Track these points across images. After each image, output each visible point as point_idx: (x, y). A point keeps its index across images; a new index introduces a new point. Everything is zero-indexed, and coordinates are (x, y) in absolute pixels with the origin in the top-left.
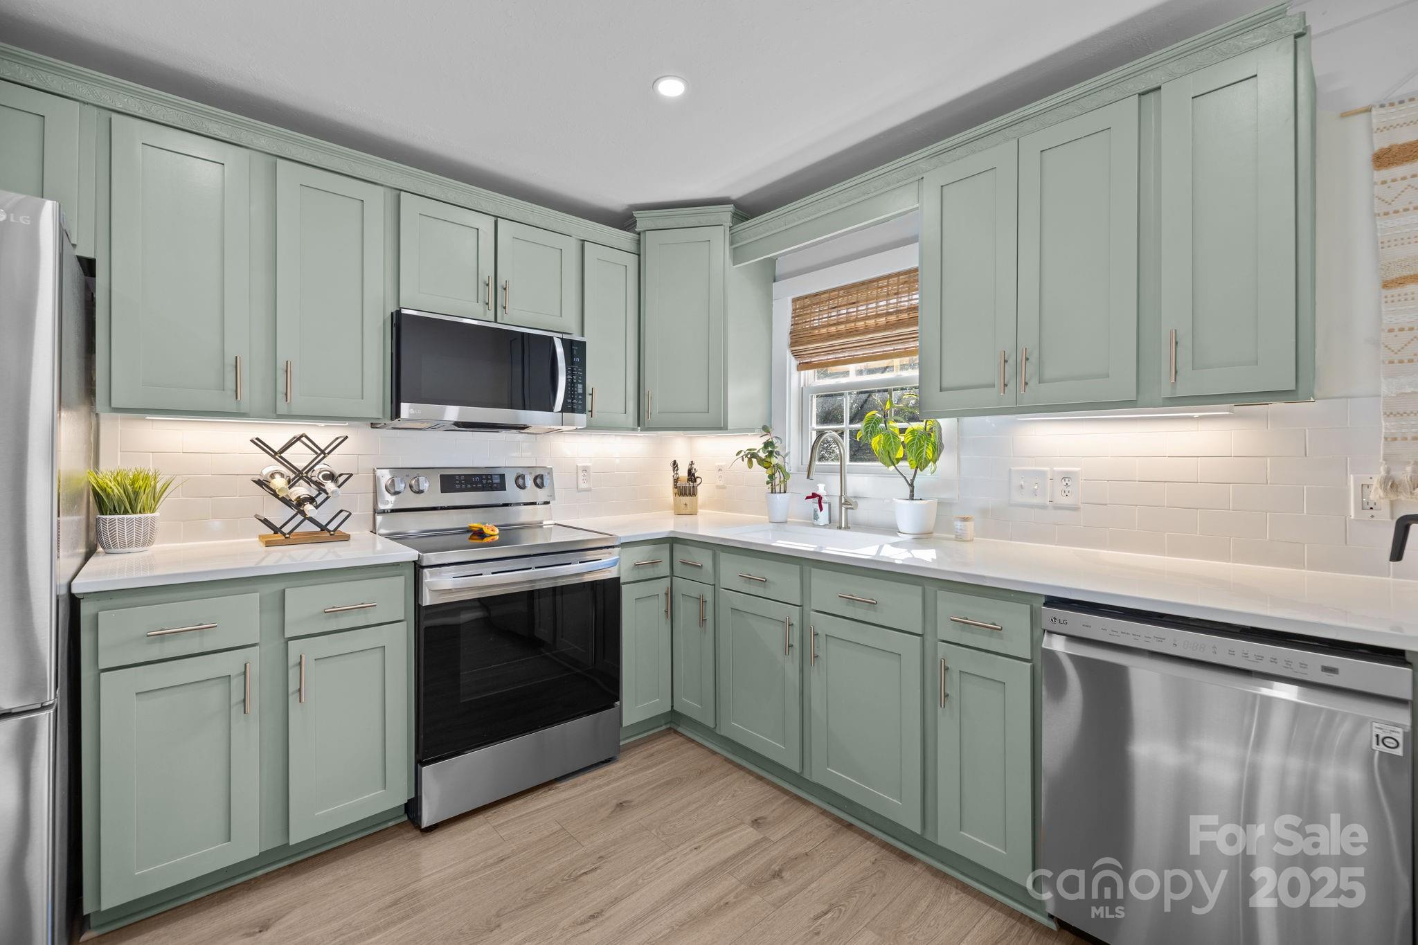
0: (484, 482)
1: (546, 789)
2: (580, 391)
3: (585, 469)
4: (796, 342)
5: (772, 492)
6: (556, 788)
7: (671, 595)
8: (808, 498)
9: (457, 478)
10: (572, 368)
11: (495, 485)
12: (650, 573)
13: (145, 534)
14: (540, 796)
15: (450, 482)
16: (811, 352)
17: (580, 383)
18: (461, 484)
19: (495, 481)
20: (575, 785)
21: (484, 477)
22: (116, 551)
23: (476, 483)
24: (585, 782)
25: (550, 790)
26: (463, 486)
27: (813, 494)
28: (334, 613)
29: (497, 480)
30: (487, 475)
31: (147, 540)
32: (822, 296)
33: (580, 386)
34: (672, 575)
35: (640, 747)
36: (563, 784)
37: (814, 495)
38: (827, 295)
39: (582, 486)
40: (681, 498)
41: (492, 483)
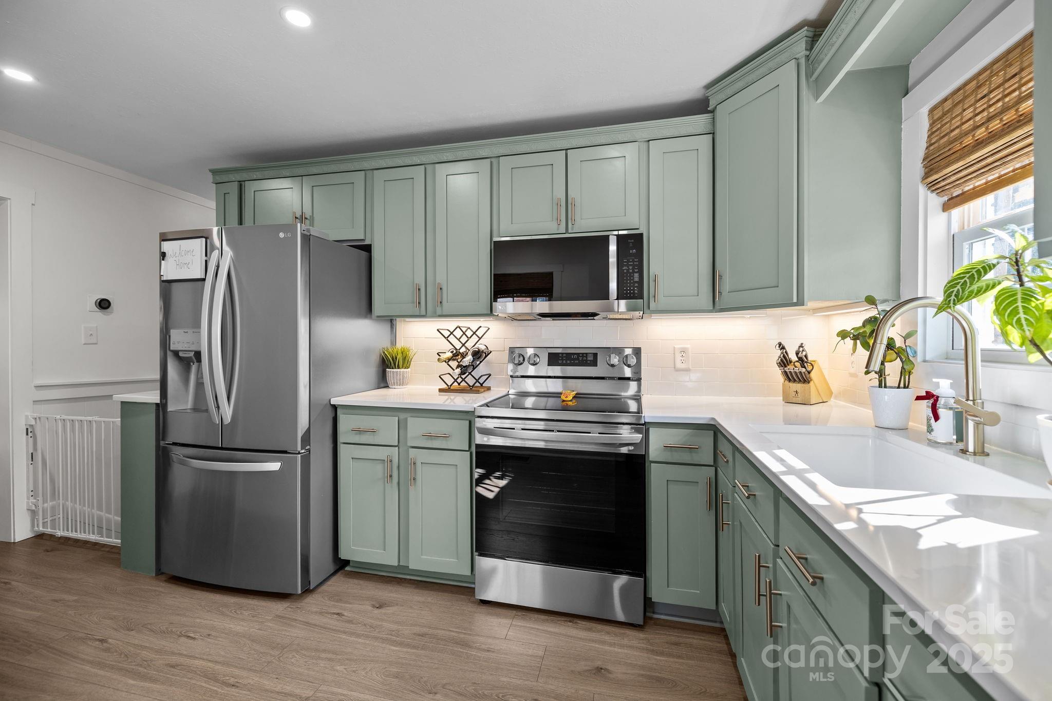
0: (581, 358)
1: (569, 619)
2: (636, 279)
3: (683, 351)
4: (931, 170)
5: (880, 386)
6: (576, 623)
7: (714, 485)
8: (919, 398)
9: (560, 355)
10: (627, 260)
11: (589, 362)
12: (686, 457)
13: (400, 380)
14: (559, 622)
15: (555, 359)
16: (953, 178)
17: (636, 272)
18: (562, 360)
19: (589, 359)
20: (590, 630)
21: (581, 355)
22: (394, 387)
23: (574, 359)
24: (599, 631)
25: (570, 621)
26: (564, 362)
27: (927, 392)
28: (430, 437)
29: (590, 358)
30: (583, 354)
31: (402, 383)
32: (967, 87)
33: (636, 275)
34: (715, 465)
35: (676, 630)
36: (584, 623)
37: (929, 396)
38: (975, 82)
39: (679, 365)
40: (791, 384)
41: (587, 360)
